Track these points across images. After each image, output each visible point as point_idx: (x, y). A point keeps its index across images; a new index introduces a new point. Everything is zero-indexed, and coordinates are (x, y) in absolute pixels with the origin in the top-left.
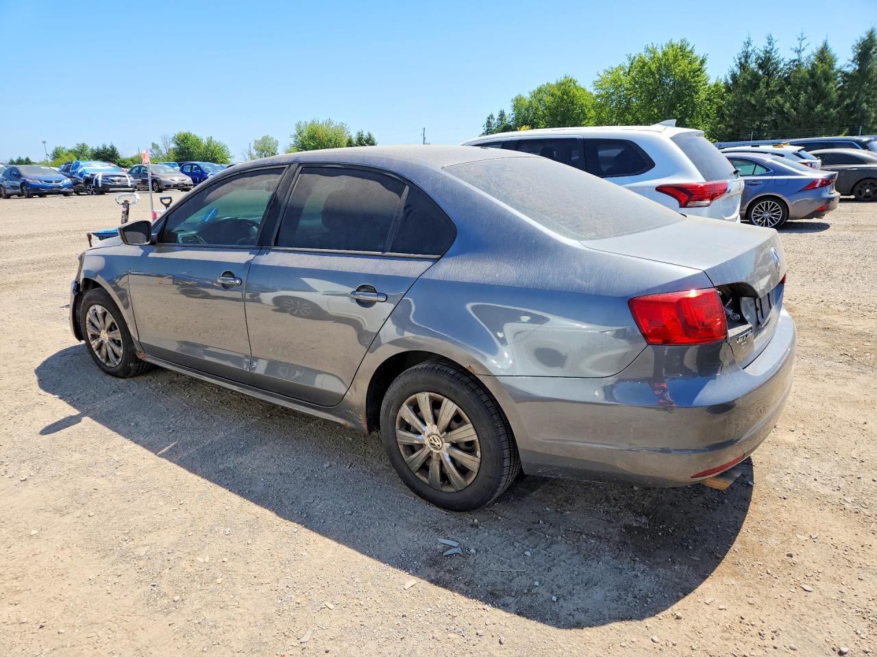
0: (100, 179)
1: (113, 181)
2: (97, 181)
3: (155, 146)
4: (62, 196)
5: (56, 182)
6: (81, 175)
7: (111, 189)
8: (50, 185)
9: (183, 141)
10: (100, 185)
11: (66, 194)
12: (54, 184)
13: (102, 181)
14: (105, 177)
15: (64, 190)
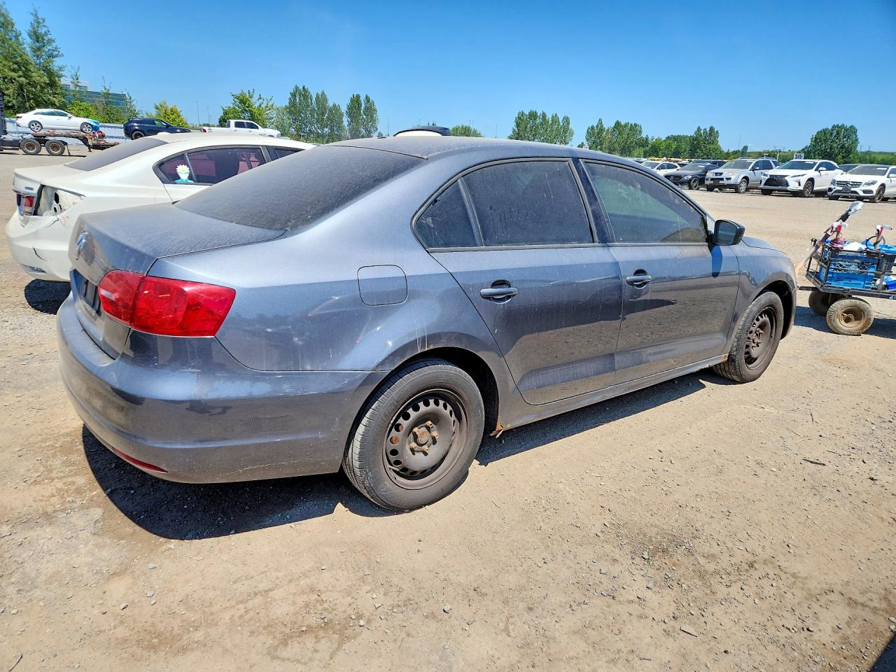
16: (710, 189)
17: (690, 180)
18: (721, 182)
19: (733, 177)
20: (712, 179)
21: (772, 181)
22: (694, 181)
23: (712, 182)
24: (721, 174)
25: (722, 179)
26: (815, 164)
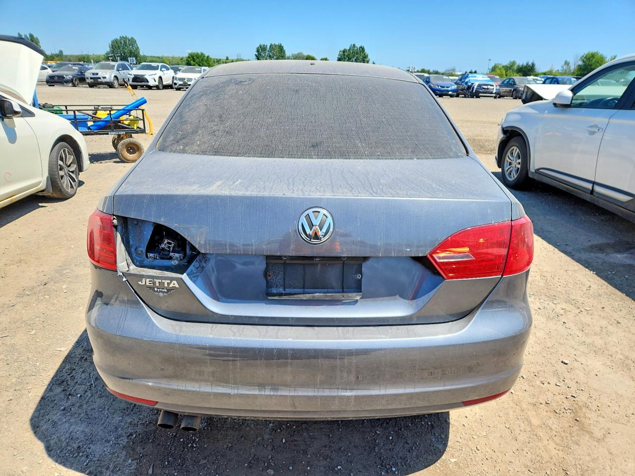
0: (475, 87)
1: (484, 88)
2: (473, 88)
3: (567, 63)
4: (449, 97)
5: (447, 87)
6: (466, 83)
7: (480, 94)
8: (443, 89)
9: (589, 59)
10: (474, 91)
11: (451, 96)
12: (445, 89)
13: (477, 88)
14: (479, 86)
15: (450, 93)
16: (92, 85)
17: (72, 79)
18: (99, 80)
19: (107, 76)
20: (91, 78)
21: (136, 79)
22: (76, 80)
23: (92, 80)
24: (97, 74)
25: (100, 78)
26: (158, 66)
